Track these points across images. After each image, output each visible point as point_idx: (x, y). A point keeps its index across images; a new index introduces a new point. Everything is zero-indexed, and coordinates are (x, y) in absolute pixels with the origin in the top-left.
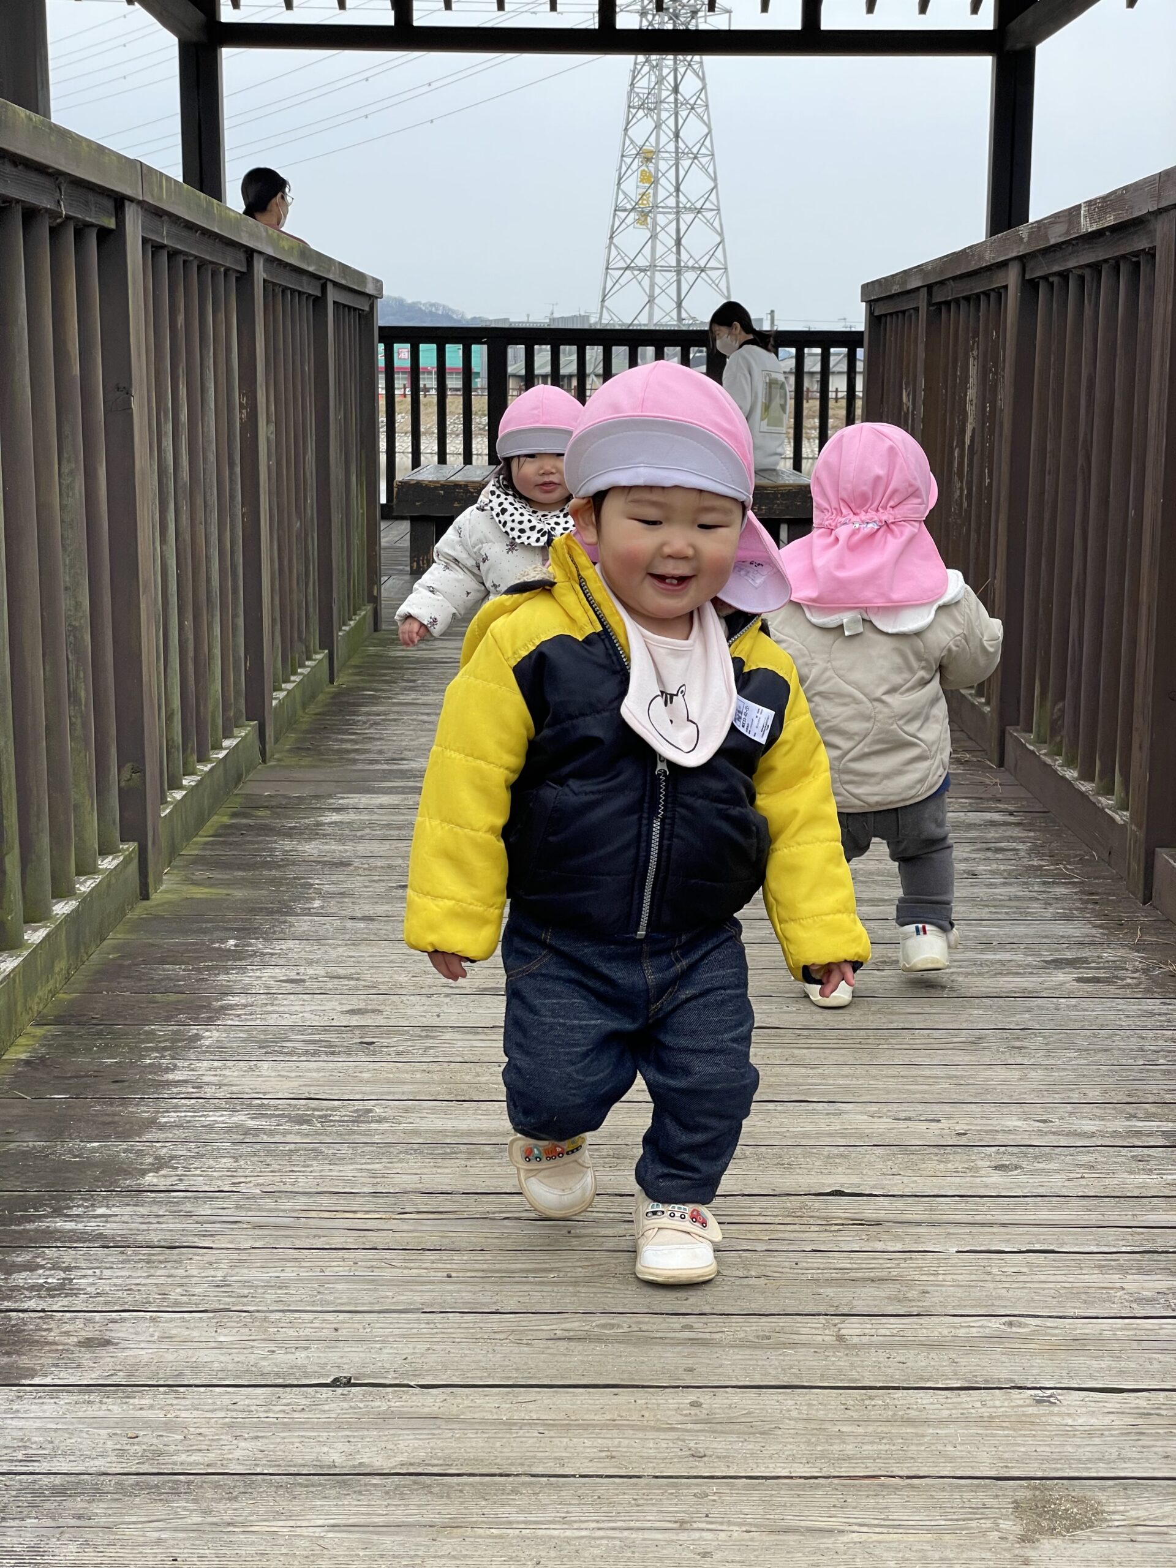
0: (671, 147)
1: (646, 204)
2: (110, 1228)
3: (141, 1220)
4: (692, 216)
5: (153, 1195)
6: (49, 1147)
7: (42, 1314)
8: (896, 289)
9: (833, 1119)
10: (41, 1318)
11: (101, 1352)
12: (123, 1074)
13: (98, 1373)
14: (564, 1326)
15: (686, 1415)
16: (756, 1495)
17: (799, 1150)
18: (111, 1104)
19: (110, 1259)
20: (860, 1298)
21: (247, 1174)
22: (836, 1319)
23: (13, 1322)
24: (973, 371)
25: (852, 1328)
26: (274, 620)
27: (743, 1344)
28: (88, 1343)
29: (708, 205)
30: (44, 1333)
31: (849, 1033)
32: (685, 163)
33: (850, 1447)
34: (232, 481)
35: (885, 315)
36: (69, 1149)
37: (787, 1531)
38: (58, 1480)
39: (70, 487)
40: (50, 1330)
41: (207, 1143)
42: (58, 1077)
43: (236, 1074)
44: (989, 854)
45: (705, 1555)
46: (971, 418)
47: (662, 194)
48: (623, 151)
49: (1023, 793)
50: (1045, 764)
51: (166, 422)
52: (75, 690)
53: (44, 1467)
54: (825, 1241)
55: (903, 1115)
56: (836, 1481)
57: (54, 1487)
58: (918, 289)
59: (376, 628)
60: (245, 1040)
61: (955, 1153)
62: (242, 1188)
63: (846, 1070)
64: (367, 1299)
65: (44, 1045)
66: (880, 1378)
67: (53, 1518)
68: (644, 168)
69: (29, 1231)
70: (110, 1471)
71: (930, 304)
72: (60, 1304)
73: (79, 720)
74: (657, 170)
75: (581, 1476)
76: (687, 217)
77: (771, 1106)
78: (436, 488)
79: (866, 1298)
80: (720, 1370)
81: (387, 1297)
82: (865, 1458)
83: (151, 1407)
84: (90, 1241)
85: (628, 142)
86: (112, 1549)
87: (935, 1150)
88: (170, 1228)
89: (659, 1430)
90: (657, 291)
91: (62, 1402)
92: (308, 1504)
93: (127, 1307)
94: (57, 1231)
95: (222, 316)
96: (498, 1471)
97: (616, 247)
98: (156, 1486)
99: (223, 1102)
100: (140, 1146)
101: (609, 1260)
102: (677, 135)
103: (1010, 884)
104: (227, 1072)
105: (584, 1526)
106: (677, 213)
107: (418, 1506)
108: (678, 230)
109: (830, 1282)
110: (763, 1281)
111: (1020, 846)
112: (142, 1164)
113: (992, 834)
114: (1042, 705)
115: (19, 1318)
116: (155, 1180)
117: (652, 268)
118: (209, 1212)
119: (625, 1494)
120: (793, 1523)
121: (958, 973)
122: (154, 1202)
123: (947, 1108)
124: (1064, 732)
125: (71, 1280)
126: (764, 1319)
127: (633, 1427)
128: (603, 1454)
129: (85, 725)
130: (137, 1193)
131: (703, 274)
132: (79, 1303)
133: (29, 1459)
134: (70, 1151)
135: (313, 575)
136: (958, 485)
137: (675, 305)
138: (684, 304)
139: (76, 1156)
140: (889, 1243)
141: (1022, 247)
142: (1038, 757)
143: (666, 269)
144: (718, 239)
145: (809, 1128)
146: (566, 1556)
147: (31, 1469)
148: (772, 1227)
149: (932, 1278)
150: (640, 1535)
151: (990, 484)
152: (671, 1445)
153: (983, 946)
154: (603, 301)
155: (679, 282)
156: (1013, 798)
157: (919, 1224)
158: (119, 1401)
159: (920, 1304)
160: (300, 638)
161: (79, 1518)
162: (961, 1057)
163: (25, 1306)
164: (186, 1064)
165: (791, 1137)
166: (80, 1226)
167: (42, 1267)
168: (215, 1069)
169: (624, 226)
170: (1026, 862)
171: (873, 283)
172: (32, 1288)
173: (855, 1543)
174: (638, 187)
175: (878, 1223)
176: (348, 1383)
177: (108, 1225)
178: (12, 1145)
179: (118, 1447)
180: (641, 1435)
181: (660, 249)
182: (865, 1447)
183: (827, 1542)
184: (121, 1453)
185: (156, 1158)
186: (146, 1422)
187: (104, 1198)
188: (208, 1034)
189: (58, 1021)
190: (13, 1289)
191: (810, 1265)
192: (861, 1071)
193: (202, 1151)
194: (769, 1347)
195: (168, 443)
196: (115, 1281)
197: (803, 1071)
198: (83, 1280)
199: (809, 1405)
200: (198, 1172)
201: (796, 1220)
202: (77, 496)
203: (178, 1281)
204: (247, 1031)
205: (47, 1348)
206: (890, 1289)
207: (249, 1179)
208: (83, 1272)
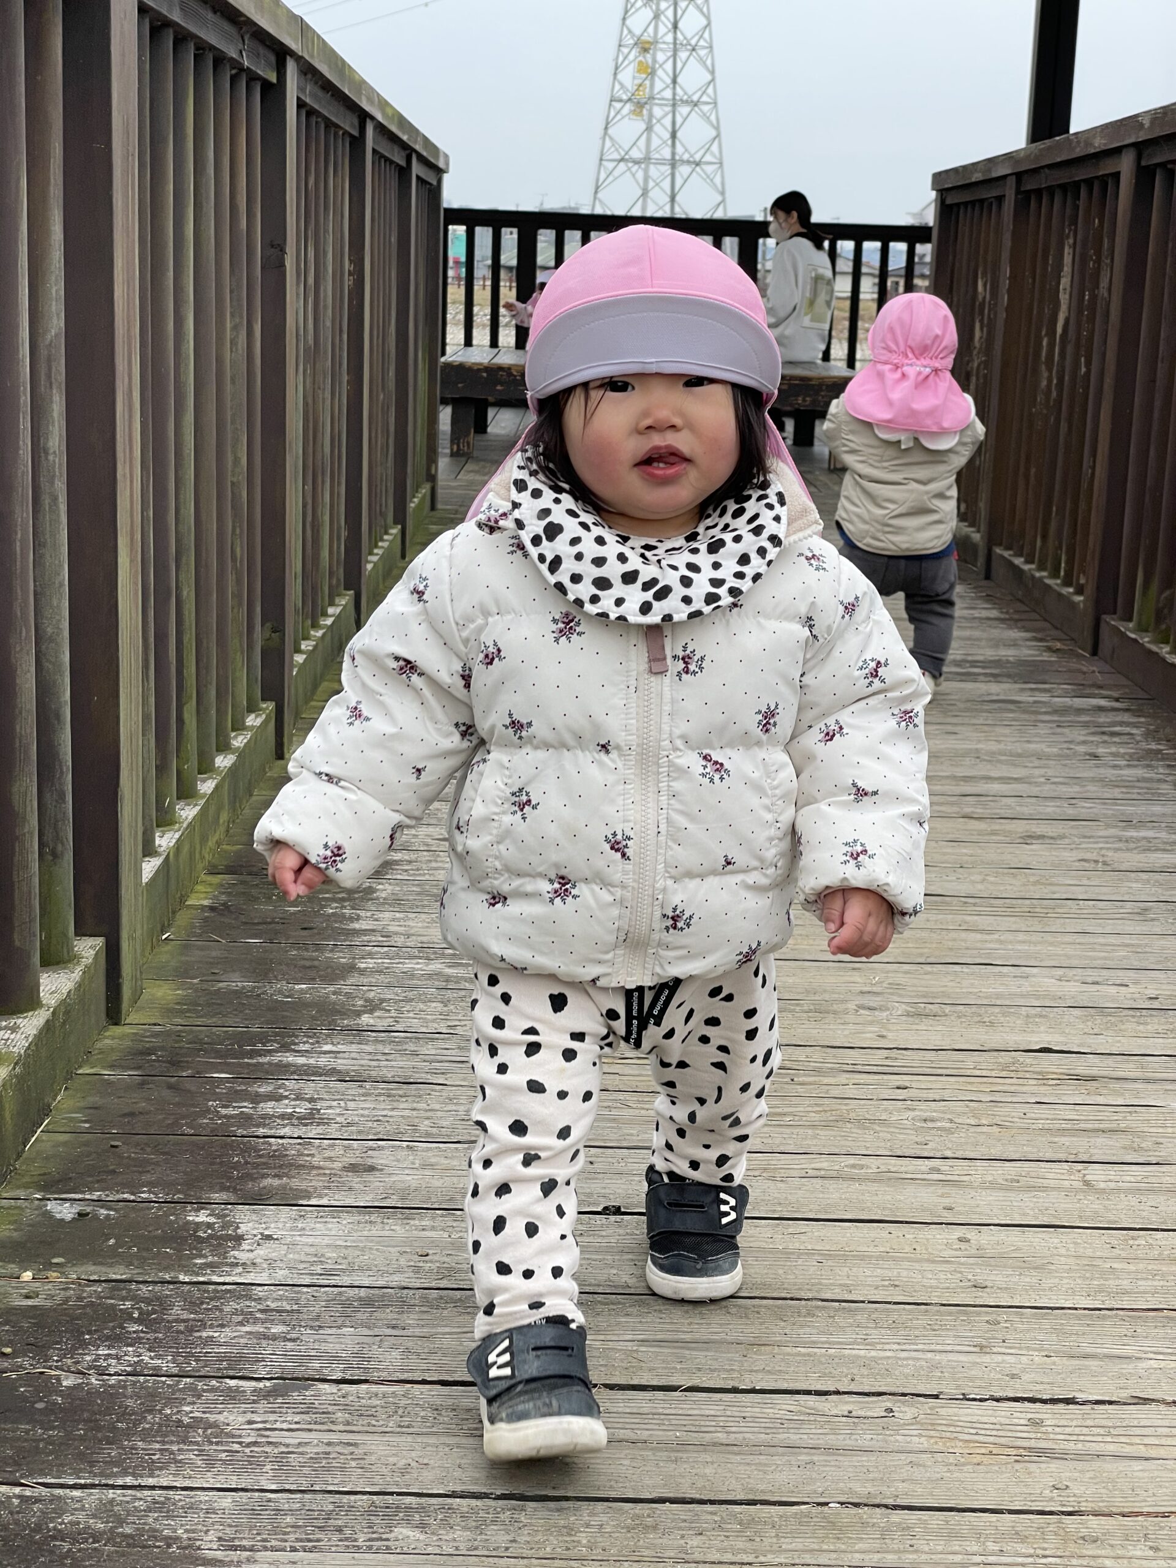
0: (669, 38)
1: (642, 95)
2: (341, 1064)
3: (370, 1057)
4: (689, 109)
5: (374, 1034)
6: (258, 988)
7: (299, 1141)
8: (977, 177)
9: (1022, 981)
10: (299, 1144)
11: (368, 1177)
12: (309, 922)
13: (371, 1196)
14: (813, 1166)
15: (956, 1250)
16: (1046, 1324)
17: (997, 1010)
18: (307, 950)
19: (350, 1092)
20: (1096, 1147)
21: (460, 1017)
22: (1080, 1166)
23: (274, 1148)
24: (1067, 259)
25: (1095, 1173)
27: (993, 1186)
28: (353, 1168)
29: (705, 99)
30: (308, 1159)
31: (1014, 902)
32: (683, 55)
33: (1125, 1282)
34: (340, 348)
35: (958, 205)
36: (279, 989)
37: (1086, 1357)
38: (363, 1293)
40: (312, 1155)
41: (412, 988)
42: (246, 923)
43: (420, 925)
44: (1106, 738)
45: (1013, 1376)
46: (1064, 307)
47: (658, 85)
48: (621, 40)
49: (1125, 681)
50: (1150, 652)
53: (346, 1280)
54: (1046, 1093)
55: (1090, 980)
56: (1121, 1313)
57: (360, 1299)
58: (1005, 177)
59: (433, 507)
60: (419, 894)
61: (1151, 1016)
62: (459, 1030)
63: (1021, 937)
64: (615, 1137)
65: (223, 893)
66: (1138, 1220)
67: (369, 1328)
68: (641, 58)
69: (262, 1064)
70: (410, 1285)
71: (1018, 192)
72: (314, 1132)
74: (654, 61)
75: (869, 1302)
76: (684, 110)
77: (957, 968)
78: (479, 370)
79: (1102, 1147)
80: (978, 1209)
81: (632, 1135)
82: (1145, 1293)
83: (433, 1228)
84: (325, 1075)
85: (625, 32)
86: (433, 1357)
87: (1131, 1012)
88: (397, 1066)
89: (934, 1262)
90: (651, 184)
91: (344, 1222)
92: (612, 1320)
93: (381, 1137)
94: (289, 1065)
96: (789, 1296)
97: (611, 138)
98: (460, 1300)
99: (416, 950)
100: (347, 989)
101: (839, 1107)
102: (675, 26)
103: (1135, 766)
104: (411, 923)
105: (887, 1347)
106: (674, 105)
107: (721, 1325)
108: (674, 123)
109: (1062, 1132)
110: (995, 1129)
111: (1134, 731)
112: (353, 1005)
113: (1103, 719)
114: (1145, 594)
115: (279, 1144)
116: (372, 1021)
117: (647, 159)
118: (433, 1052)
119: (920, 1319)
120: (1088, 1350)
121: (1108, 849)
122: (376, 1041)
123: (1131, 973)
125: (319, 1110)
126: (1008, 1164)
127: (909, 1260)
128: (886, 1283)
130: (359, 1032)
131: (698, 169)
132: (333, 1131)
133: (328, 1273)
134: (280, 992)
135: (391, 449)
136: (1045, 374)
137: (668, 199)
138: (678, 198)
139: (288, 997)
140: (1109, 1097)
141: (1141, 133)
142: (1142, 645)
143: (661, 162)
144: (714, 134)
145: (1001, 990)
146: (878, 1374)
147: (333, 1282)
148: (990, 1080)
149: (1161, 1130)
150: (943, 1356)
151: (1088, 373)
152: (949, 1276)
153: (1124, 824)
154: (596, 192)
155: (673, 175)
156: (1116, 686)
157: (1135, 1080)
158: (400, 1222)
159: (1157, 1153)
160: (380, 512)
161: (393, 1328)
162: (1129, 927)
163: (282, 1132)
164: (369, 914)
165: (986, 998)
166: (312, 1061)
167: (286, 1097)
168: (399, 920)
169: (619, 117)
170: (1144, 745)
171: (947, 172)
172: (283, 1116)
173: (1156, 1369)
174: (634, 78)
175: (1093, 1079)
176: (617, 1211)
177: (339, 1061)
178: (221, 985)
179: (412, 1264)
180: (917, 1266)
181: (655, 142)
182: (1140, 1283)
183: (1128, 1367)
184: (417, 1270)
185: (366, 1001)
186: (433, 1242)
187: (328, 1036)
188: (380, 887)
189: (230, 870)
190: (265, 1117)
191: (1038, 1116)
192: (1035, 937)
193: (410, 995)
194: (1020, 1190)
195: (300, 304)
196: (362, 1112)
197: (979, 936)
198: (329, 1109)
199: (1075, 1243)
200: (411, 1015)
201: (1012, 1075)
202: (240, 351)
203: (423, 1114)
204: (418, 885)
205: (315, 1172)
206: (1123, 1140)
207: (463, 1023)
208: (328, 1103)
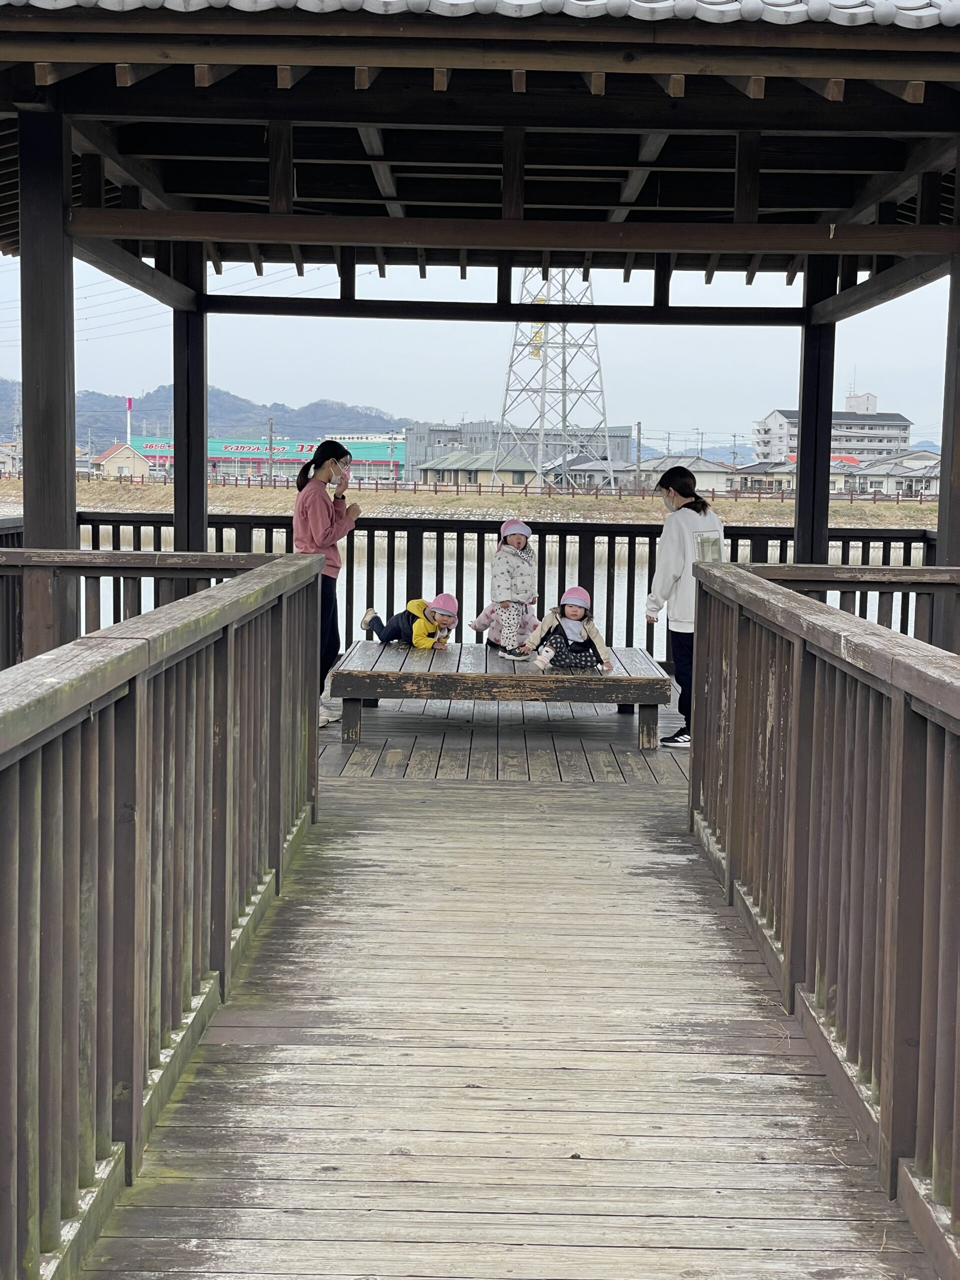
0: (559, 297)
1: (538, 341)
4: (576, 350)
8: (717, 587)
24: (772, 683)
26: (234, 874)
29: (588, 342)
34: (206, 794)
35: (711, 595)
39: (87, 900)
44: (777, 1131)
46: (770, 718)
47: (551, 333)
49: (808, 1051)
50: (822, 1034)
51: (159, 793)
52: (84, 1050)
58: (733, 602)
59: (314, 821)
71: (741, 615)
73: (86, 1071)
76: (571, 351)
78: (363, 677)
85: (525, 292)
90: (547, 408)
95: (203, 680)
97: (514, 373)
102: (564, 288)
103: (791, 1171)
106: (564, 348)
108: (564, 361)
111: (801, 1121)
113: (780, 1104)
114: (821, 979)
117: (543, 390)
124: (837, 1009)
129: (90, 1075)
131: (584, 396)
135: (266, 814)
136: (762, 763)
137: (561, 419)
138: (568, 418)
141: (803, 632)
142: (818, 1026)
143: (554, 391)
144: (596, 369)
151: (784, 778)
153: (764, 1253)
154: (503, 415)
155: (564, 401)
156: (800, 1056)
160: (253, 872)
169: (521, 357)
170: (804, 1142)
174: (532, 327)
181: (550, 375)
195: (160, 809)
202: (92, 905)
